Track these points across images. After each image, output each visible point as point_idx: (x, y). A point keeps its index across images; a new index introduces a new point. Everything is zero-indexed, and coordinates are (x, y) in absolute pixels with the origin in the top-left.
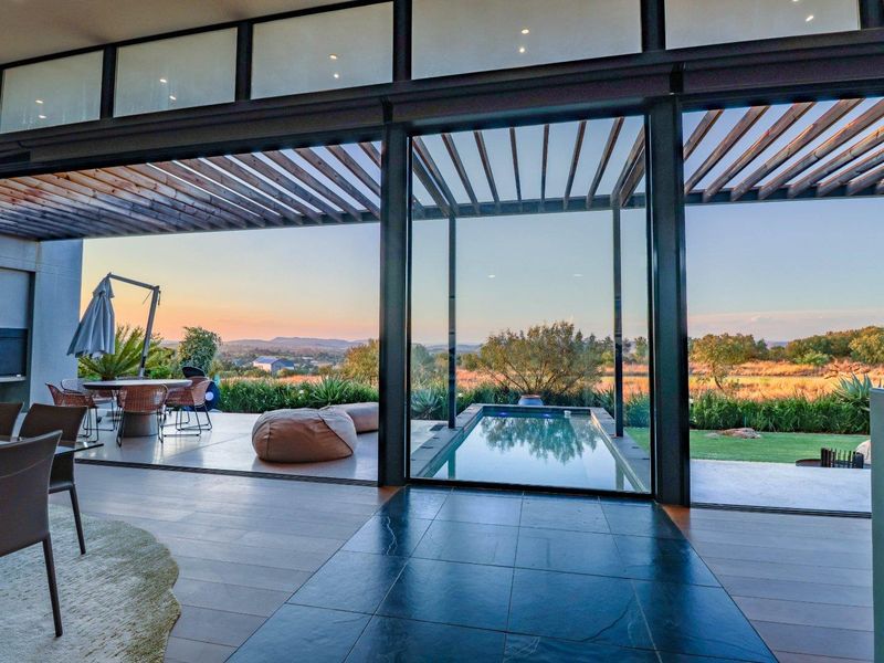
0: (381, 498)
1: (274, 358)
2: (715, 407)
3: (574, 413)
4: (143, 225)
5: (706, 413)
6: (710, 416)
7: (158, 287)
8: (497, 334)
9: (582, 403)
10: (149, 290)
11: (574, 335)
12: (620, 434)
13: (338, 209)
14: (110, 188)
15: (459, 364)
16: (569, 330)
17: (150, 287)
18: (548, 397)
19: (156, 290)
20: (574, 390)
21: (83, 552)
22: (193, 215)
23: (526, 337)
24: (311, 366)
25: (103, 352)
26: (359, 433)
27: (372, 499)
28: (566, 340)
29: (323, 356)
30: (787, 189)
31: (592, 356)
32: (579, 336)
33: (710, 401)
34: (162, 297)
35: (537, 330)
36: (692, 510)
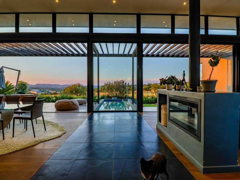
0: (88, 114)
1: (37, 90)
2: (154, 98)
3: (124, 100)
4: (16, 54)
5: (152, 100)
6: (153, 101)
7: (20, 70)
8: (106, 83)
9: (126, 98)
10: (17, 71)
11: (125, 83)
12: (133, 103)
13: (71, 53)
14: (12, 46)
15: (95, 91)
16: (123, 82)
17: (18, 70)
18: (118, 97)
19: (19, 71)
20: (124, 96)
21: (37, 123)
22: (33, 53)
23: (113, 83)
24: (49, 92)
25: (2, 88)
26: (80, 105)
27: (86, 115)
28: (123, 84)
29: (53, 89)
30: (164, 55)
31: (128, 88)
32: (126, 83)
33: (153, 98)
34: (21, 73)
35: (116, 82)
36: (143, 112)
